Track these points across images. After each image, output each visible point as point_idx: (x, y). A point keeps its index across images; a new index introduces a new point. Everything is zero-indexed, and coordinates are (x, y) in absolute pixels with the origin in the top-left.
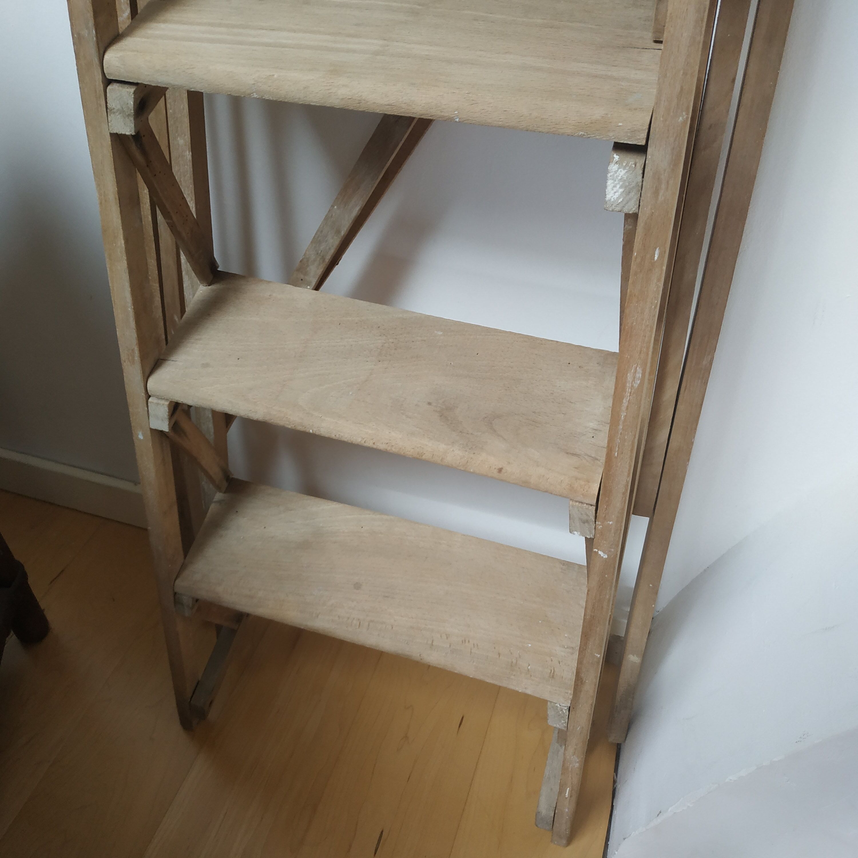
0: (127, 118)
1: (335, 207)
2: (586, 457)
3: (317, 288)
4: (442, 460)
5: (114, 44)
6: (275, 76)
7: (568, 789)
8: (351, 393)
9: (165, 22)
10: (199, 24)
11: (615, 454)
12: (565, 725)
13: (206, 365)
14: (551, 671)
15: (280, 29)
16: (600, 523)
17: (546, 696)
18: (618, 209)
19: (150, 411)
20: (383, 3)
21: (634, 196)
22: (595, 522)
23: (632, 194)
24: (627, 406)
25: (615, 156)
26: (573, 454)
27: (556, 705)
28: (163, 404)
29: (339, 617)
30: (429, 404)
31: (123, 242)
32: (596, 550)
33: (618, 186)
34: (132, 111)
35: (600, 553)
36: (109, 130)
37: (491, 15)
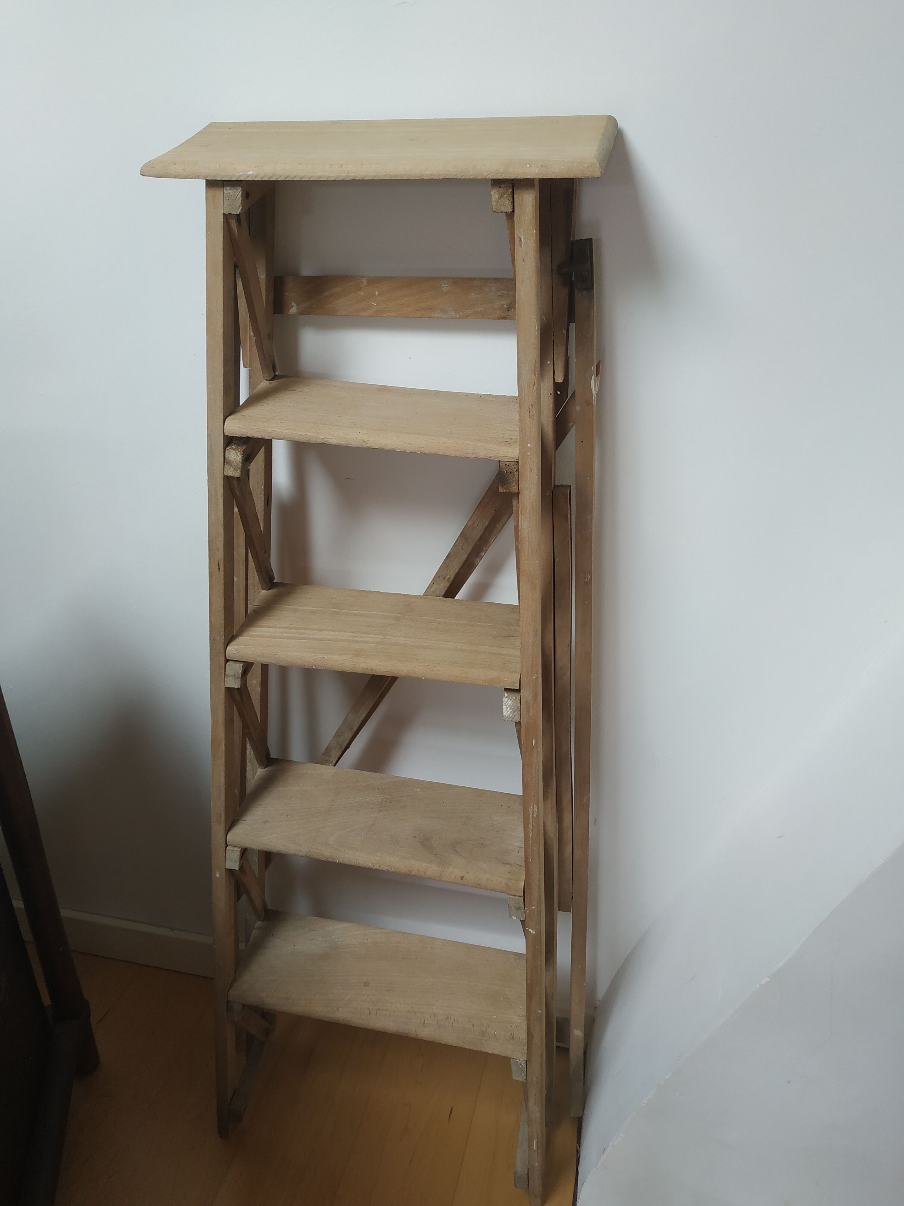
0: (236, 680)
1: (350, 715)
2: (515, 865)
3: (335, 766)
4: (425, 873)
5: (232, 641)
6: (326, 658)
7: (535, 1141)
8: (363, 834)
9: (259, 626)
10: (279, 628)
11: (529, 860)
12: (525, 1077)
13: (266, 822)
14: (511, 1034)
15: (326, 630)
16: (527, 909)
17: (508, 1054)
18: (510, 720)
19: (227, 856)
20: (380, 613)
21: (517, 713)
22: (524, 908)
23: (516, 712)
24: (532, 829)
25: (505, 694)
26: (507, 864)
27: (517, 1060)
28: (237, 851)
29: (354, 1008)
30: (415, 837)
31: (224, 747)
32: (528, 929)
33: (509, 709)
34: (240, 676)
35: (530, 930)
36: (225, 685)
37: (438, 619)
